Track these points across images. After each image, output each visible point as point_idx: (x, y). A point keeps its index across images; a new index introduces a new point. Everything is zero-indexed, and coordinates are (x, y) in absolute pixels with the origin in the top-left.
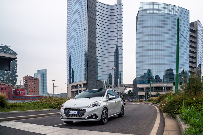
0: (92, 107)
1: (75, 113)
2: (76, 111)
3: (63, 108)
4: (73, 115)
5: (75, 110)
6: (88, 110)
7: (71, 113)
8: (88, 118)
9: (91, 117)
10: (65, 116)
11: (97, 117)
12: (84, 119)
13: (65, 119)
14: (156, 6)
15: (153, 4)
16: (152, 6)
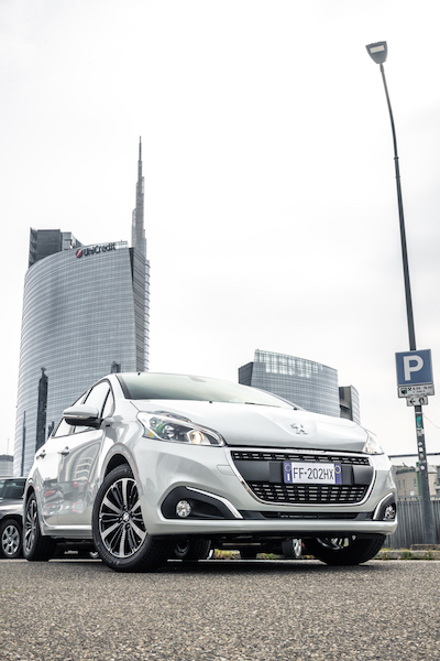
2: (331, 466)
4: (306, 493)
7: (301, 473)
12: (368, 516)
14: (283, 361)
15: (278, 357)
16: (275, 360)
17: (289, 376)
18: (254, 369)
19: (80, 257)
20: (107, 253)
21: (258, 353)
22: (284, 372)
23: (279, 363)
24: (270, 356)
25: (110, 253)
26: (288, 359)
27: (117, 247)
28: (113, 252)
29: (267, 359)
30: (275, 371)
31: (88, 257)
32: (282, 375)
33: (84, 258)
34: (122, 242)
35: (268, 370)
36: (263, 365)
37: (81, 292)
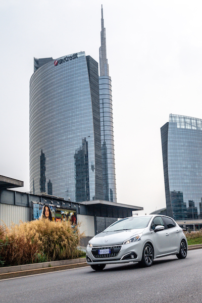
0: (128, 242)
1: (107, 251)
2: (108, 250)
3: (90, 247)
4: (103, 256)
5: (107, 248)
6: (124, 247)
7: (102, 252)
8: (124, 258)
9: (128, 257)
10: (92, 257)
11: (135, 256)
12: (119, 259)
13: (94, 261)
14: (188, 121)
15: (185, 118)
16: (183, 120)
17: (192, 130)
18: (169, 126)
19: (56, 65)
20: (73, 60)
21: (171, 116)
22: (189, 127)
23: (185, 123)
24: (180, 118)
25: (74, 60)
26: (191, 119)
27: (78, 56)
28: (76, 59)
29: (178, 119)
30: (183, 127)
31: (62, 64)
32: (188, 129)
33: (59, 65)
34: (82, 53)
35: (178, 127)
36: (175, 124)
37: (58, 87)
